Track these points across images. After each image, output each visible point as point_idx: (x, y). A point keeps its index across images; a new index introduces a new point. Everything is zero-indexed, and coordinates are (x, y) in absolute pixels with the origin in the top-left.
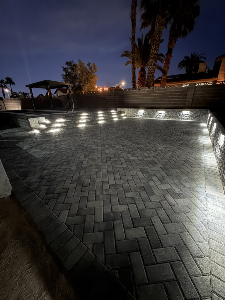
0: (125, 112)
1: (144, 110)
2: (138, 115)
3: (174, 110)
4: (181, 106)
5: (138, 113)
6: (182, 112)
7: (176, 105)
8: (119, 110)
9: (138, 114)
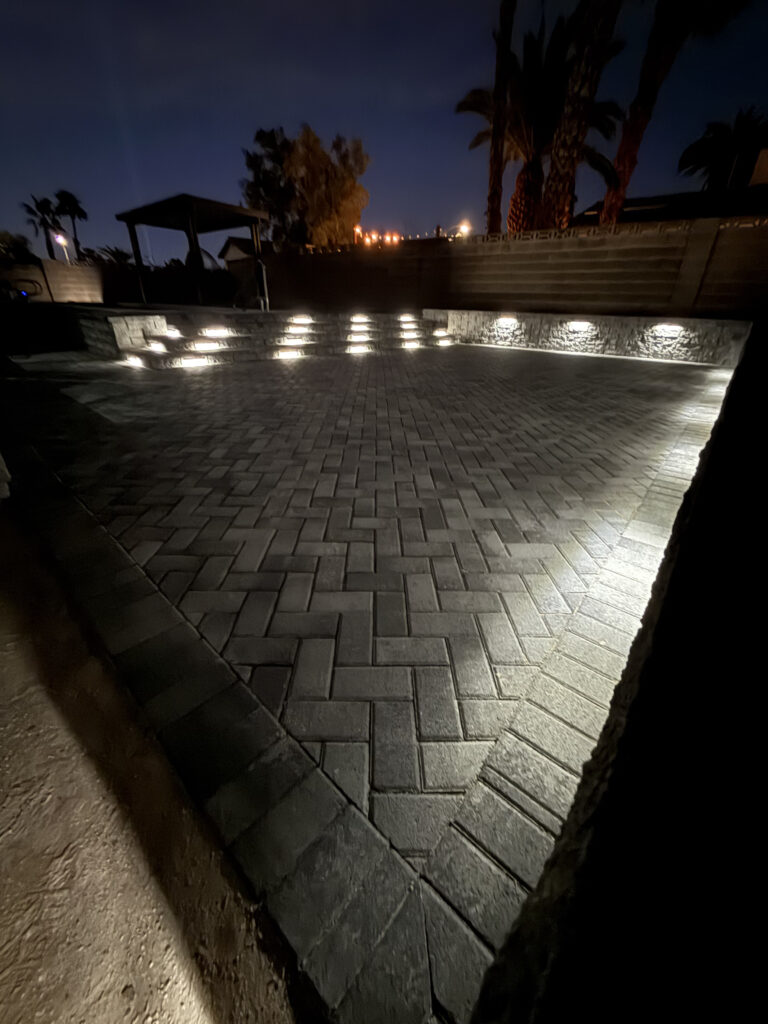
0: (450, 323)
1: (518, 318)
2: (494, 337)
3: (626, 319)
4: (653, 305)
5: (495, 326)
6: (654, 328)
7: (637, 305)
8: (429, 314)
9: (496, 333)
